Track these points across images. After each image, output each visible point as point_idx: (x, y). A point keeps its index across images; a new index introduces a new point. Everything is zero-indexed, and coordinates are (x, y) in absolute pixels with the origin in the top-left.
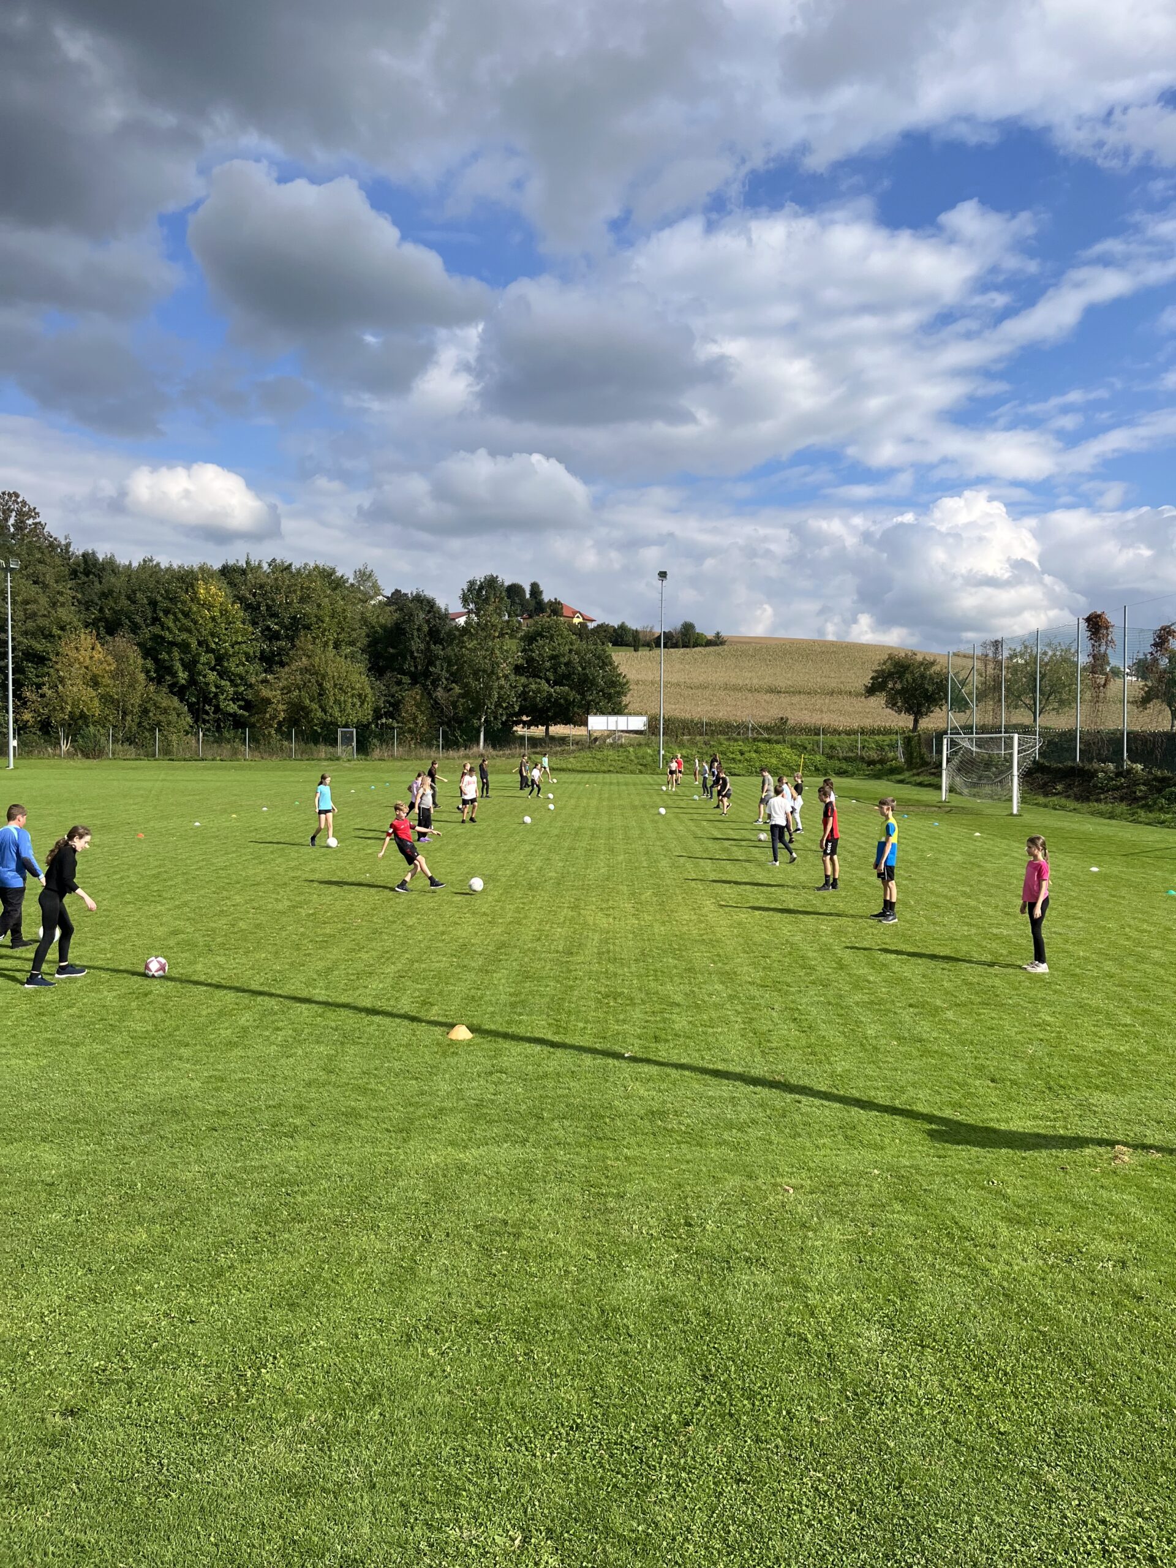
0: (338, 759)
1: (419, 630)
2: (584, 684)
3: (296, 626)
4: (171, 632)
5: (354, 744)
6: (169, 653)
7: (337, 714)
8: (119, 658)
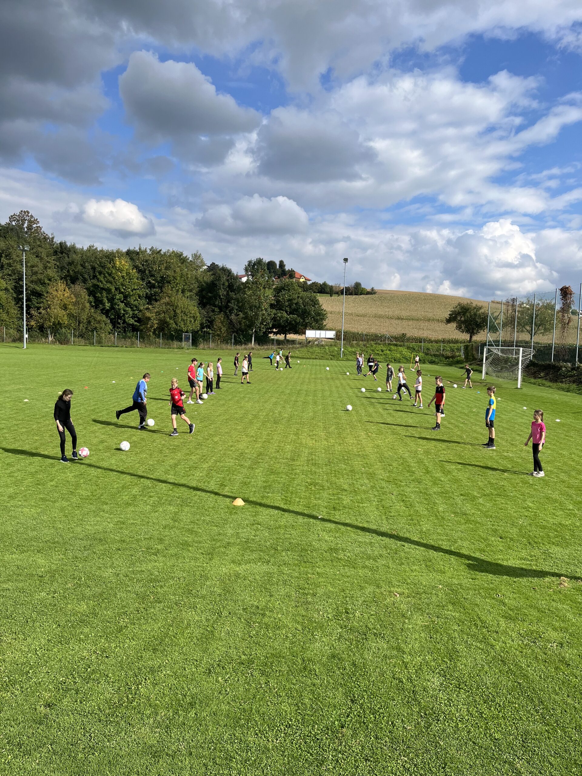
0: (183, 348)
1: (223, 285)
2: (304, 314)
3: (163, 281)
4: (102, 283)
5: (191, 341)
6: (101, 293)
7: (182, 326)
8: (77, 295)
